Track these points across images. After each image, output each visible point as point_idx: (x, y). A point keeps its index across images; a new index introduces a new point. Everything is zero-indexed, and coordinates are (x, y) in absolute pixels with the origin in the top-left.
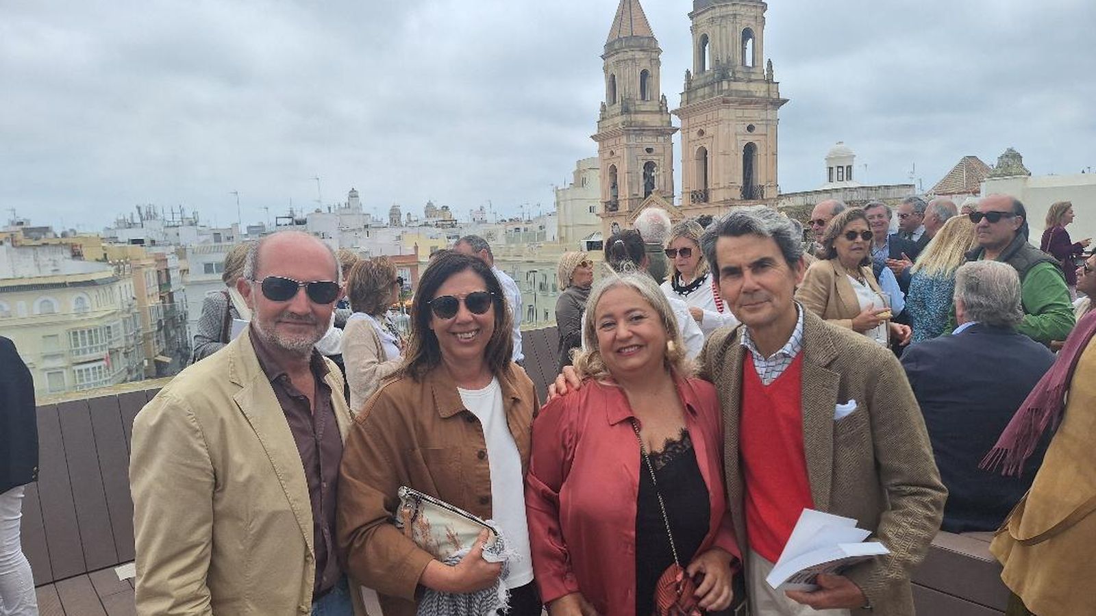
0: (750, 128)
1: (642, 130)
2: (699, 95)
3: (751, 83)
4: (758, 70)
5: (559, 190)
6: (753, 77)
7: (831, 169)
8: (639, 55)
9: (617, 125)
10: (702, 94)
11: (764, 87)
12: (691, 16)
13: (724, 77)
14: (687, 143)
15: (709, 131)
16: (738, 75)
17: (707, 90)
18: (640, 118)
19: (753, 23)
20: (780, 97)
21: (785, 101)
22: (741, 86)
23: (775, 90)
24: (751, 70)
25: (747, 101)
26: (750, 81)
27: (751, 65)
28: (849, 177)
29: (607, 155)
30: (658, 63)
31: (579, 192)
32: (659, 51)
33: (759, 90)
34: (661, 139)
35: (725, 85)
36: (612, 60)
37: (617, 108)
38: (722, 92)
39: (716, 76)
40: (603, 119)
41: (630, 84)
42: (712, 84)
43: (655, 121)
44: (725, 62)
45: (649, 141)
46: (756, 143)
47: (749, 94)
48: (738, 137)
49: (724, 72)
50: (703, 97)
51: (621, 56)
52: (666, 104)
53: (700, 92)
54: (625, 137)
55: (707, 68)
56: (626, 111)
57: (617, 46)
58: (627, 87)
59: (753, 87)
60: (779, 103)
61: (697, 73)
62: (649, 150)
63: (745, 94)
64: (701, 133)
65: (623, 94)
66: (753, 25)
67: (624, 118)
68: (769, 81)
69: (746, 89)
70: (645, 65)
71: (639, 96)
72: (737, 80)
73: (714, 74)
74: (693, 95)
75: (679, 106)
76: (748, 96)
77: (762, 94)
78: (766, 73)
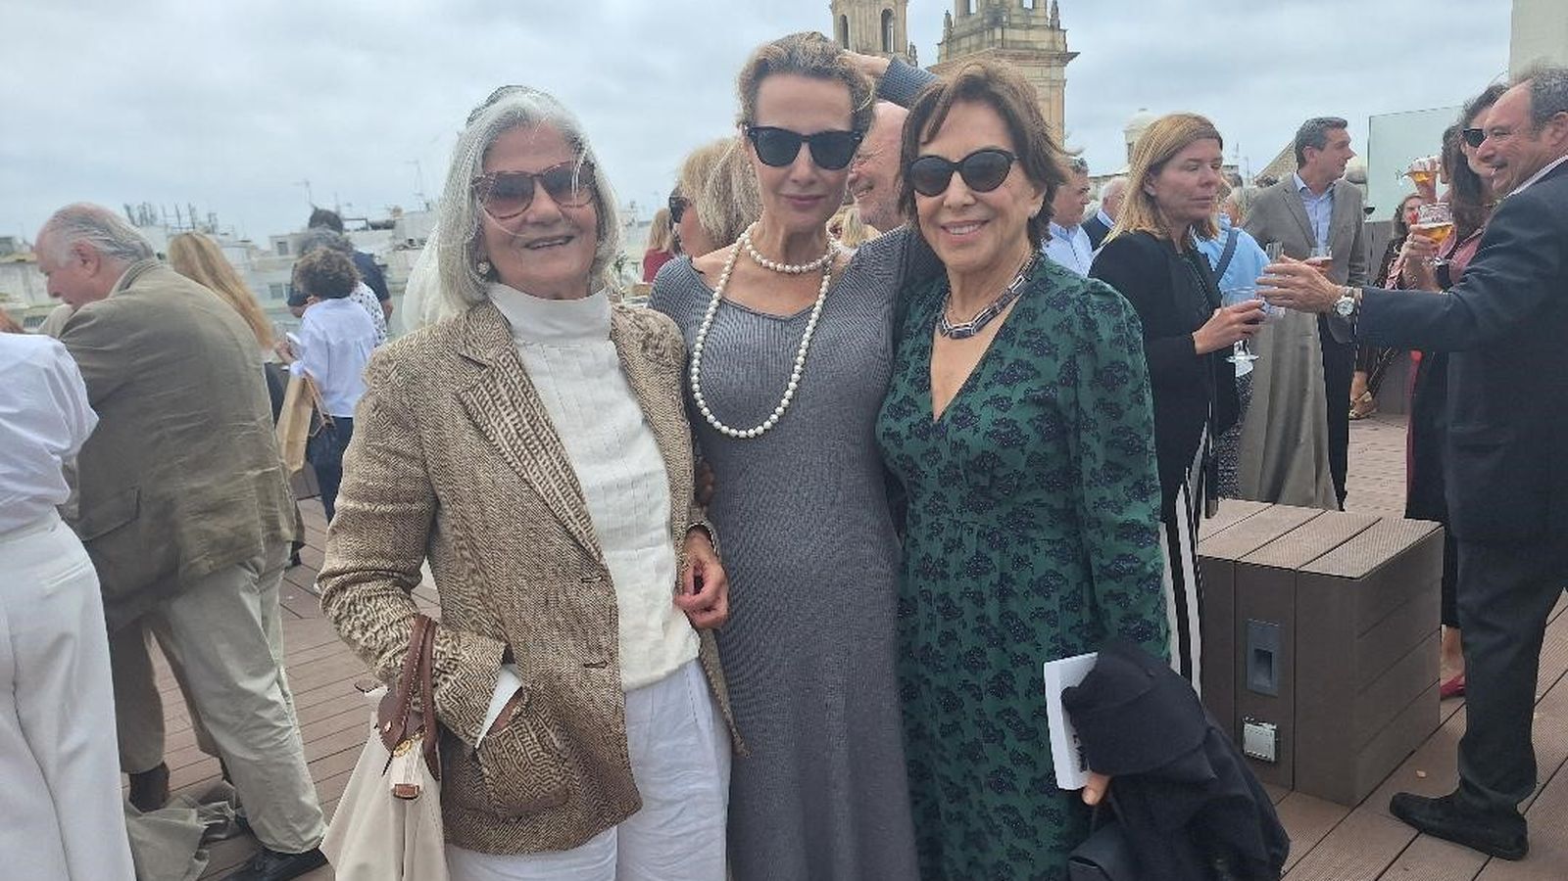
2: (963, 45)
3: (1031, 31)
4: (1039, 13)
6: (1034, 22)
10: (968, 45)
11: (1047, 35)
13: (996, 22)
16: (1016, 21)
17: (974, 40)
20: (1069, 51)
21: (1075, 55)
22: (1018, 35)
23: (1061, 39)
24: (1031, 14)
25: (1025, 54)
26: (1030, 27)
27: (1031, 7)
33: (1041, 39)
35: (998, 33)
38: (993, 42)
39: (985, 21)
41: (867, 29)
42: (981, 31)
47: (1028, 45)
49: (996, 15)
50: (969, 50)
52: (916, 57)
53: (965, 42)
55: (973, 10)
58: (864, 33)
59: (1034, 36)
60: (1067, 57)
61: (960, 17)
63: (1022, 45)
65: (858, 41)
68: (1055, 27)
69: (1024, 39)
70: (887, 1)
71: (880, 45)
72: (1013, 27)
73: (982, 19)
74: (955, 47)
75: (935, 62)
76: (1027, 48)
77: (1045, 46)
78: (1050, 17)
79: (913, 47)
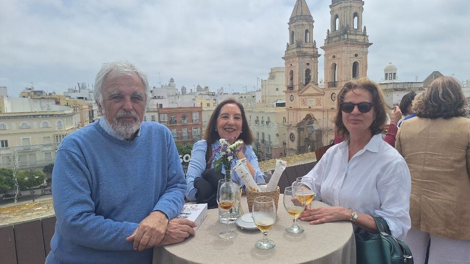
0: (356, 55)
1: (304, 55)
2: (333, 40)
3: (357, 36)
4: (360, 30)
5: (263, 81)
6: (358, 33)
7: (387, 74)
8: (305, 23)
9: (294, 53)
10: (335, 40)
11: (362, 37)
12: (331, 6)
13: (345, 32)
14: (327, 61)
15: (338, 56)
16: (352, 32)
17: (337, 38)
18: (305, 50)
19: (359, 10)
20: (369, 43)
21: (371, 44)
22: (351, 37)
23: (367, 39)
24: (357, 30)
25: (355, 43)
26: (356, 35)
27: (357, 28)
28: (394, 78)
29: (289, 66)
30: (313, 26)
31: (272, 82)
32: (313, 22)
33: (360, 39)
34: (313, 59)
35: (346, 36)
36: (292, 25)
37: (294, 46)
38: (344, 39)
40: (288, 50)
41: (300, 35)
42: (339, 36)
43: (310, 51)
44: (346, 26)
45: (307, 60)
46: (359, 62)
47: (356, 40)
48: (351, 59)
49: (346, 30)
50: (336, 41)
51: (297, 23)
52: (315, 44)
53: (334, 39)
54: (298, 58)
55: (337, 29)
56: (298, 46)
57: (295, 19)
58: (299, 37)
59: (358, 37)
60: (368, 45)
61: (333, 31)
62: (308, 64)
63: (354, 40)
64: (334, 57)
65: (297, 39)
66: (358, 12)
67: (298, 50)
68: (364, 35)
69: (355, 38)
70: (307, 27)
71: (304, 41)
72: (350, 34)
73: (341, 31)
74: (330, 41)
75: (323, 45)
76: (356, 41)
77: (361, 41)
78: (363, 32)
79: (315, 42)
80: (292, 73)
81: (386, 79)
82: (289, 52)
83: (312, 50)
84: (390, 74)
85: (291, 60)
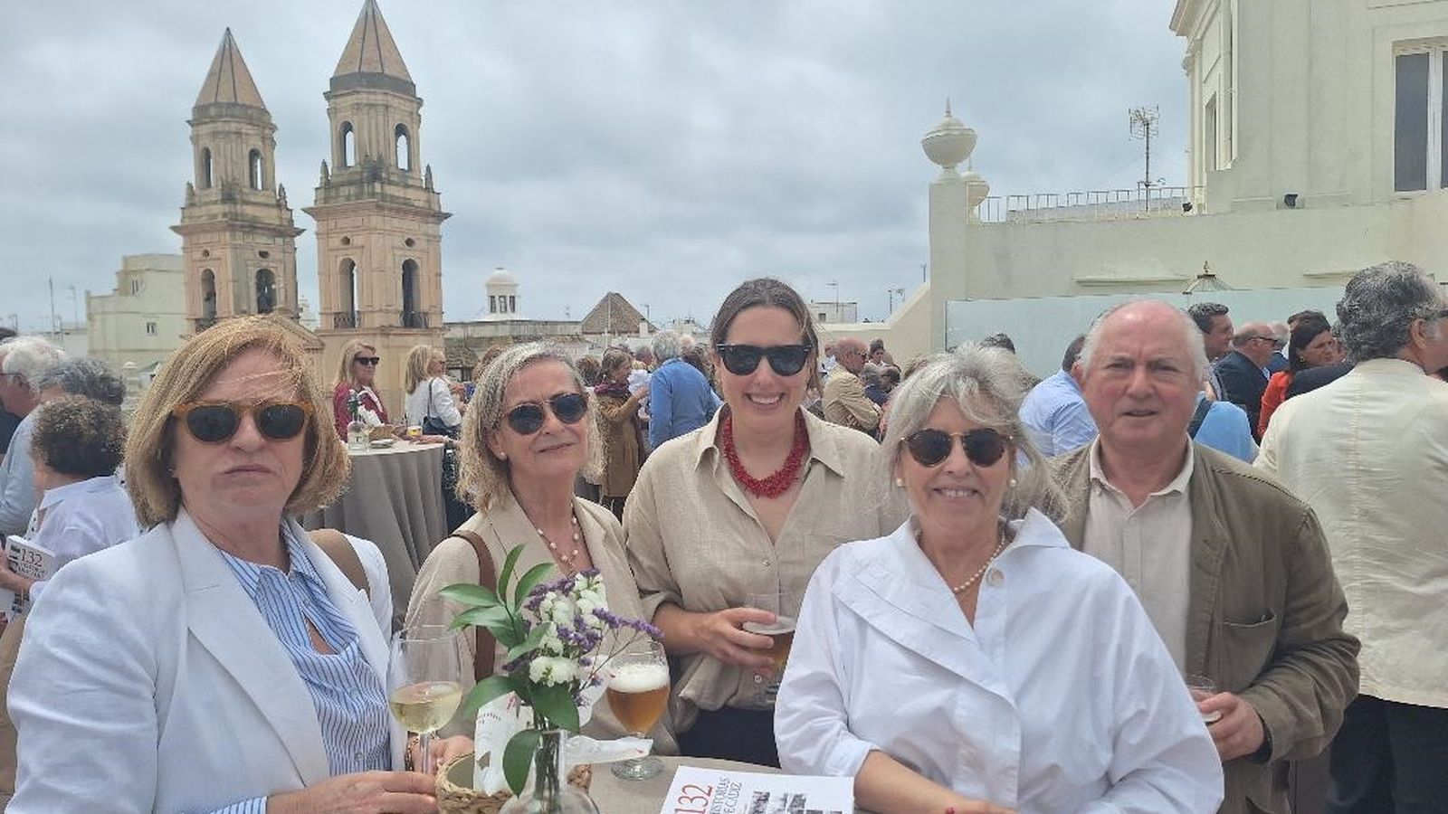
0: (409, 242)
1: (252, 227)
2: (341, 194)
3: (408, 190)
4: (415, 175)
5: (91, 298)
6: (410, 182)
7: (493, 297)
8: (246, 129)
9: (215, 216)
10: (347, 193)
11: (423, 196)
12: (328, 96)
13: (375, 176)
14: (325, 252)
15: (357, 240)
16: (394, 178)
17: (353, 190)
18: (249, 210)
19: (408, 119)
20: (442, 211)
21: (447, 216)
23: (436, 200)
24: (407, 174)
25: (404, 209)
26: (407, 186)
27: (406, 168)
28: (513, 309)
29: (198, 255)
30: (273, 143)
31: (131, 302)
32: (273, 128)
33: (418, 198)
34: (279, 241)
35: (377, 187)
36: (205, 129)
37: (215, 192)
38: (373, 195)
39: (365, 175)
40: (192, 205)
41: (229, 161)
42: (360, 183)
43: (270, 216)
44: (375, 159)
45: (262, 241)
46: (418, 261)
47: (406, 202)
48: (396, 252)
49: (375, 171)
50: (348, 198)
51: (219, 126)
52: (285, 197)
53: (344, 191)
54: (228, 234)
55: (351, 161)
56: (228, 198)
57: (213, 112)
58: (229, 169)
59: (411, 194)
60: (441, 216)
61: (337, 167)
62: (264, 255)
63: (401, 200)
64: (347, 241)
65: (224, 177)
66: (406, 121)
67: (226, 208)
68: (429, 189)
69: (402, 196)
70: (255, 143)
71: (247, 181)
72: (391, 183)
73: (362, 172)
74: (333, 193)
75: (312, 205)
76: (405, 204)
77: (421, 204)
78: (424, 178)
79: (282, 189)
80: (209, 278)
81: (493, 309)
82: (196, 211)
83: (275, 212)
84: (500, 297)
85: (204, 238)
